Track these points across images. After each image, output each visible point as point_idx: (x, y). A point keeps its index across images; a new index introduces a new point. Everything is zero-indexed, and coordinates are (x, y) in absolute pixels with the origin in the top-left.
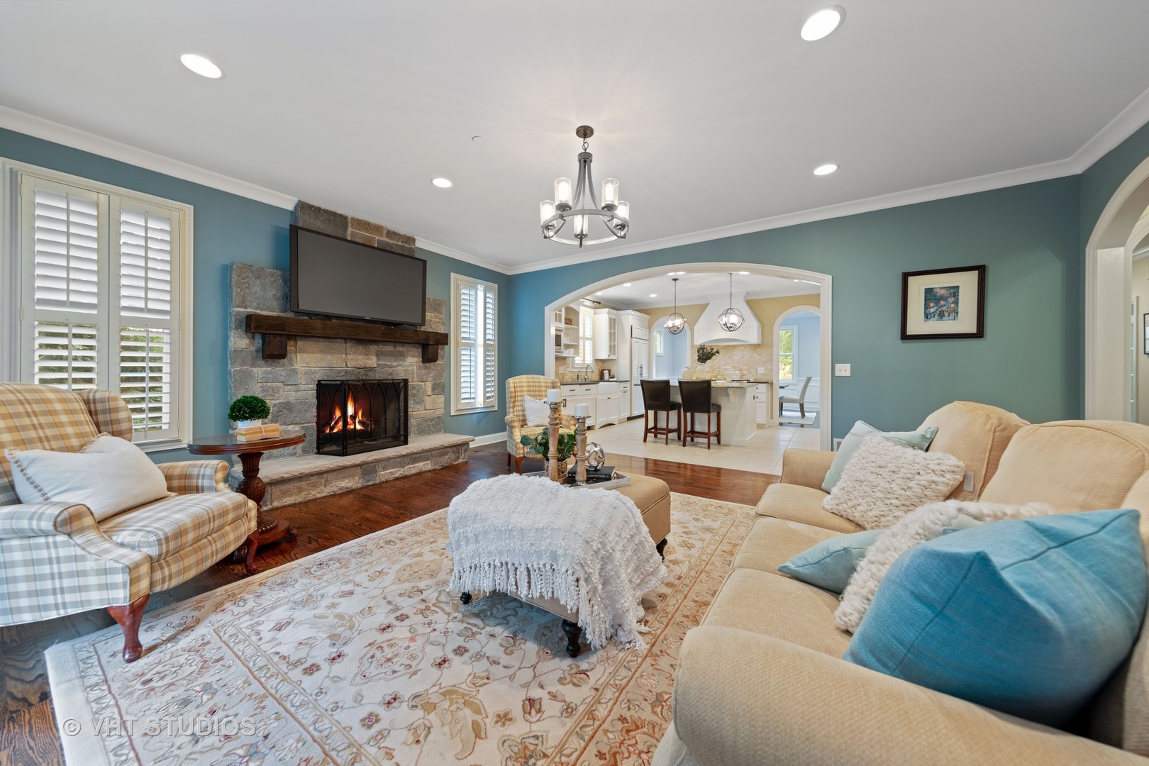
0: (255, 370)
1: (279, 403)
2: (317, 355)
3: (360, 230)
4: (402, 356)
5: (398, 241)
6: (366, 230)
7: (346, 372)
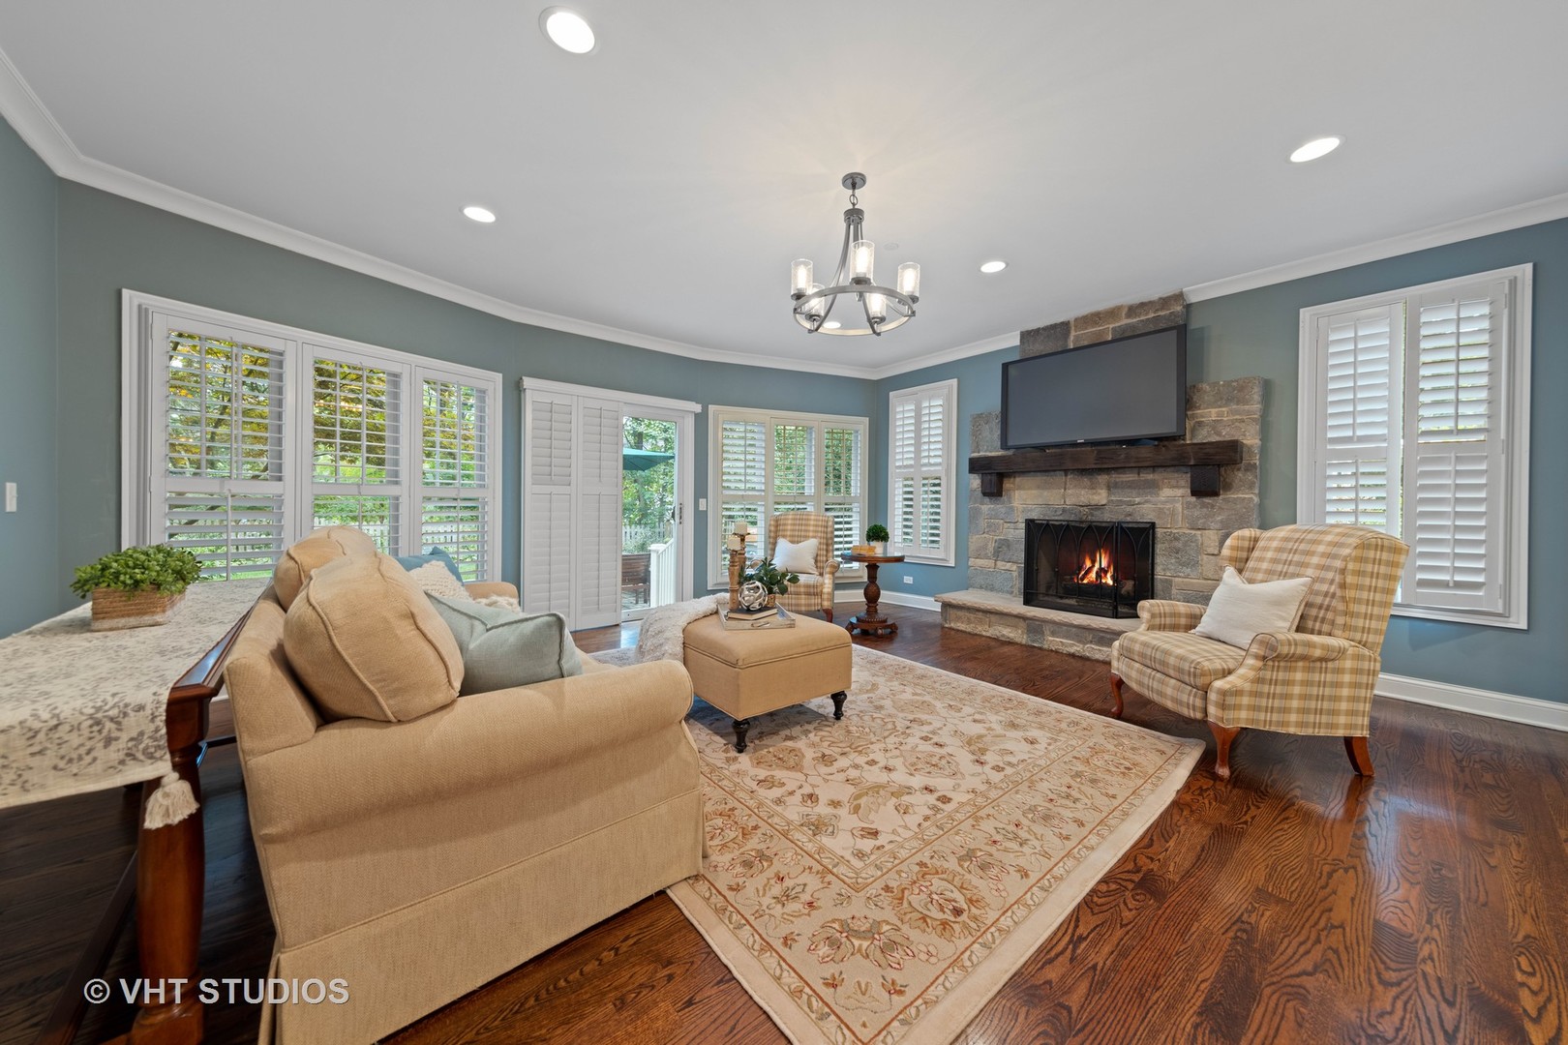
0: (983, 507)
1: (1000, 539)
2: (1033, 492)
3: (1086, 329)
4: (1154, 486)
5: (1147, 314)
6: (1096, 324)
7: (1064, 511)
